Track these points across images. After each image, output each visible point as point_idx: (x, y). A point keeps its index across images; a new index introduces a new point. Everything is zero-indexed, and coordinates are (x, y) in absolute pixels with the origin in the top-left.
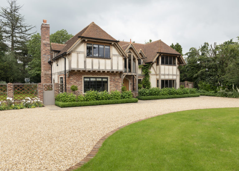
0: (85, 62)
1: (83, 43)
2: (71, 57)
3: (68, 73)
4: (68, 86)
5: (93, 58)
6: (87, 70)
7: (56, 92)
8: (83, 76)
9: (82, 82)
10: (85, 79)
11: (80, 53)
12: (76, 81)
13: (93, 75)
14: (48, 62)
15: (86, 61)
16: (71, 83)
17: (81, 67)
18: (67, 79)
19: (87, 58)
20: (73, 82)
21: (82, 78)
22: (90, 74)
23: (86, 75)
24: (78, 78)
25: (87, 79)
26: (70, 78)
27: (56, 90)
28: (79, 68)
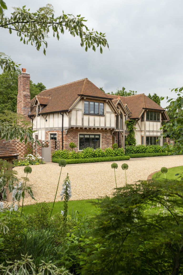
0: (83, 119)
1: (81, 101)
2: (71, 115)
3: (66, 131)
4: (66, 143)
5: (89, 116)
6: (84, 127)
8: (79, 133)
9: (77, 139)
10: (80, 136)
11: (78, 110)
12: (73, 138)
13: (87, 132)
14: (28, 116)
15: (83, 118)
16: (69, 140)
17: (79, 124)
18: (64, 136)
19: (84, 115)
20: (70, 139)
21: (78, 135)
22: (85, 131)
23: (81, 132)
24: (75, 135)
25: (82, 136)
26: (68, 134)
27: (53, 148)
28: (78, 125)
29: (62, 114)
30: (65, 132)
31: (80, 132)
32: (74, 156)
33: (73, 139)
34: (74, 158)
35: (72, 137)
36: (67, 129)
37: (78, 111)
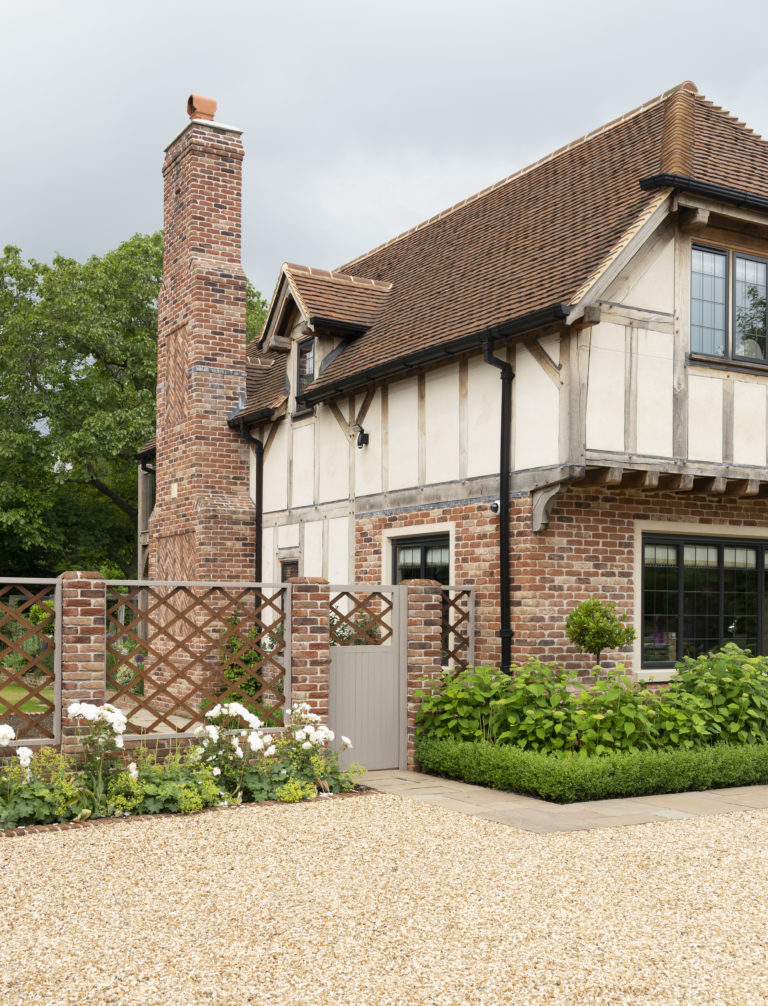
0: (679, 401)
1: (667, 241)
2: (584, 355)
3: (541, 499)
4: (537, 612)
5: (734, 376)
6: (693, 471)
7: (419, 657)
8: (641, 526)
9: (629, 575)
10: (650, 552)
11: (644, 324)
12: (589, 566)
13: (703, 521)
14: (229, 422)
15: (686, 393)
16: (558, 580)
17: (653, 447)
18: (521, 546)
19: (691, 370)
20: (569, 573)
21: (630, 545)
22: (686, 513)
23: (660, 519)
24: (605, 544)
25: (664, 556)
26: (553, 535)
27: (422, 646)
28: (640, 451)
29: (497, 363)
30: (532, 508)
31: (645, 517)
32: (628, 719)
33: (595, 574)
34: (621, 741)
35: (589, 559)
36: (549, 487)
37: (641, 332)
